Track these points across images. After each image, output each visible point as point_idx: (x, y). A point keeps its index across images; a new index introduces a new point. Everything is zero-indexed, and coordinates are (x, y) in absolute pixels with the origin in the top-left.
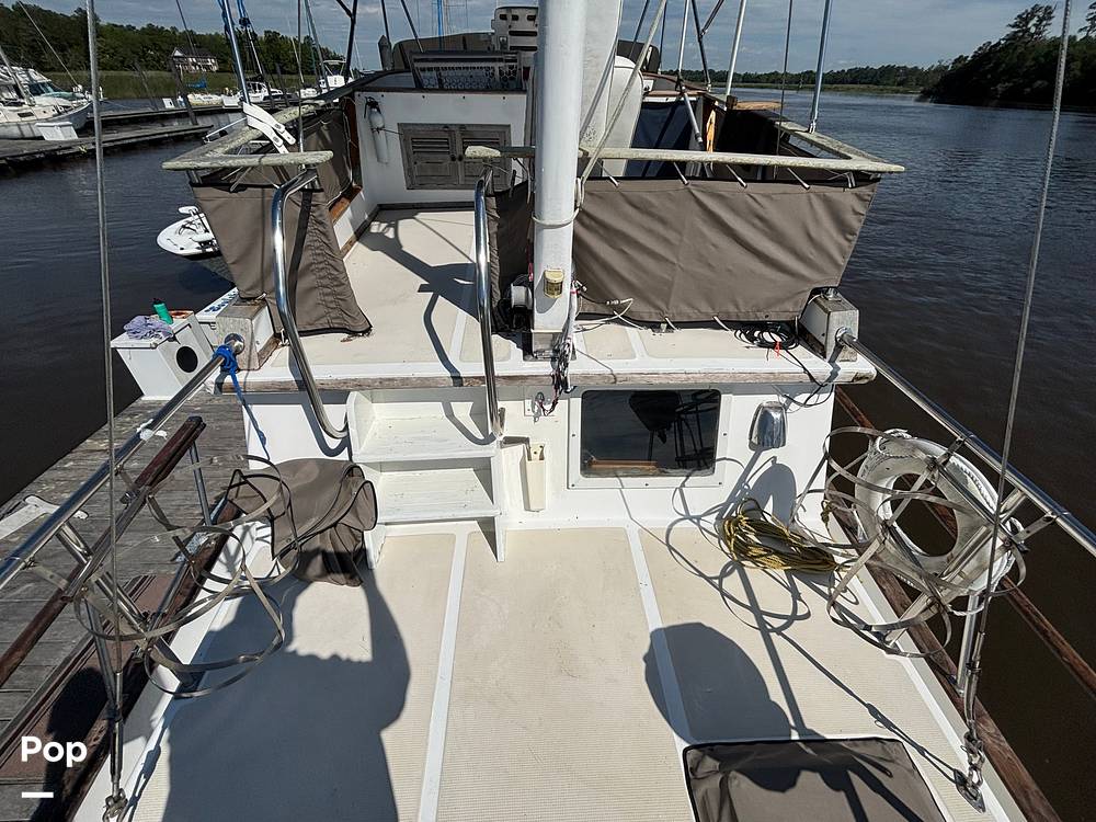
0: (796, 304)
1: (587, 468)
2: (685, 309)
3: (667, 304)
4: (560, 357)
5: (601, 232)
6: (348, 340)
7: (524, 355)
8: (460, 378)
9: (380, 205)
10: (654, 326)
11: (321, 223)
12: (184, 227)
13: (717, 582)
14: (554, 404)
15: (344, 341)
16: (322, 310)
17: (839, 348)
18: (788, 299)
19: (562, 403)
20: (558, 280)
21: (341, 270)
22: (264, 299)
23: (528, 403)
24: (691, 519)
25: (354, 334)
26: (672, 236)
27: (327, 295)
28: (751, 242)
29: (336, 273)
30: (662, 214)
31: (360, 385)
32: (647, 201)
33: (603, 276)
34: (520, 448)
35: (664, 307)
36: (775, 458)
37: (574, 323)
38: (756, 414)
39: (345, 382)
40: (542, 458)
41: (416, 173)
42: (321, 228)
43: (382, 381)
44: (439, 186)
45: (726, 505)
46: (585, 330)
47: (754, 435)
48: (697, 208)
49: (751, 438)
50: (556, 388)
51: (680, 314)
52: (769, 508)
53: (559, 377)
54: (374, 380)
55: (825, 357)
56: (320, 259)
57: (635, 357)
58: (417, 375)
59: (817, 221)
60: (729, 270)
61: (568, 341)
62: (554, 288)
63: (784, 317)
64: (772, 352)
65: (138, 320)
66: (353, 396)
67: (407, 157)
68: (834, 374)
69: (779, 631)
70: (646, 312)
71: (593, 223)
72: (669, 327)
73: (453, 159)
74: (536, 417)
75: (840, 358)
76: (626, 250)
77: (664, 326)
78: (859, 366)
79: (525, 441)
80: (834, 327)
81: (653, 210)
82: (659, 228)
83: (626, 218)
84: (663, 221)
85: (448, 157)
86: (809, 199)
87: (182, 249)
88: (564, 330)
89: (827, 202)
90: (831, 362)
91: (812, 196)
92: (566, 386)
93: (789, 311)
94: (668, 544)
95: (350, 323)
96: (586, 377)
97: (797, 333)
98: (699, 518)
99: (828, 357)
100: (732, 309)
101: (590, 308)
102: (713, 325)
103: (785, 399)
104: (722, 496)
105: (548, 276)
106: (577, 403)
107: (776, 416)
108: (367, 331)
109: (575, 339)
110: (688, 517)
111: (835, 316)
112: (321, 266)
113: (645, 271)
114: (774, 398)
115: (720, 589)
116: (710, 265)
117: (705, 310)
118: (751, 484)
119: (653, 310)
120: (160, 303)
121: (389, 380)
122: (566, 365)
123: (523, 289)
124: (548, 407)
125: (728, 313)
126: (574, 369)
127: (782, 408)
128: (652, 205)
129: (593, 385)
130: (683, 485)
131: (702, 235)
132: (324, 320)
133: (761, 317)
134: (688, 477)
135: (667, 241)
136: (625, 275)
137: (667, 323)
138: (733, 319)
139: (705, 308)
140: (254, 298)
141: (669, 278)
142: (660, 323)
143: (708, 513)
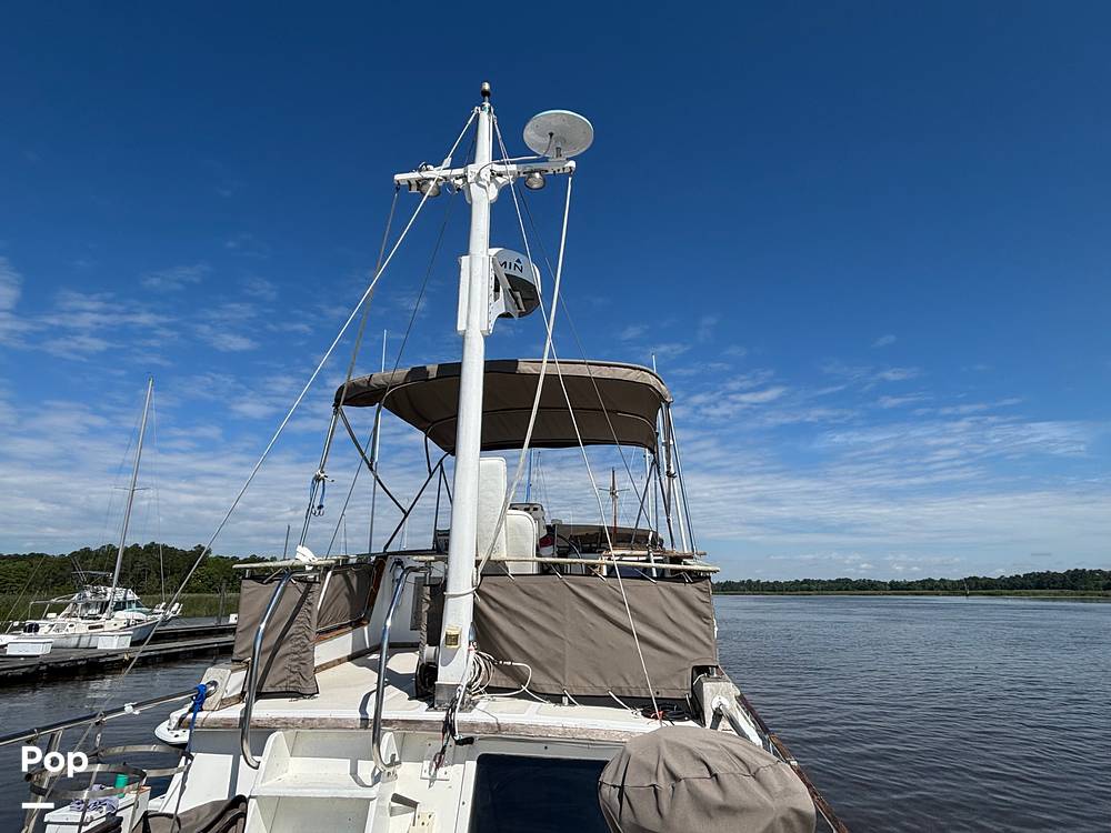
0: (682, 682)
2: (580, 682)
3: (564, 677)
5: (504, 612)
6: (295, 701)
7: (428, 707)
8: (367, 720)
10: (556, 699)
11: (310, 604)
15: (292, 701)
16: (286, 673)
17: (717, 716)
18: (674, 676)
19: (459, 768)
22: (248, 663)
25: (300, 697)
26: (557, 615)
27: (295, 660)
28: (619, 621)
29: (306, 641)
30: (547, 599)
32: (535, 590)
35: (562, 681)
39: (276, 721)
42: (309, 608)
48: (573, 595)
51: (577, 687)
54: (299, 719)
55: (706, 725)
56: (300, 631)
57: (523, 714)
59: (673, 608)
60: (610, 646)
62: (454, 639)
66: (277, 733)
70: (547, 685)
71: (497, 606)
72: (570, 701)
74: (432, 779)
77: (565, 700)
79: (414, 805)
80: (709, 697)
81: (540, 597)
82: (547, 610)
83: (521, 602)
84: (548, 604)
86: (661, 592)
89: (675, 592)
91: (662, 589)
92: (453, 732)
93: (679, 689)
95: (302, 686)
100: (623, 684)
101: (502, 682)
102: (612, 703)
105: (451, 630)
106: (472, 765)
108: (313, 695)
111: (708, 686)
113: (541, 645)
116: (593, 641)
117: (596, 682)
119: (552, 682)
121: (310, 719)
125: (619, 687)
126: (460, 717)
128: (539, 593)
131: (583, 617)
132: (284, 683)
133: (653, 693)
135: (554, 620)
136: (525, 647)
137: (566, 695)
138: (627, 695)
139: (600, 683)
140: (240, 661)
141: (561, 651)
142: (561, 696)
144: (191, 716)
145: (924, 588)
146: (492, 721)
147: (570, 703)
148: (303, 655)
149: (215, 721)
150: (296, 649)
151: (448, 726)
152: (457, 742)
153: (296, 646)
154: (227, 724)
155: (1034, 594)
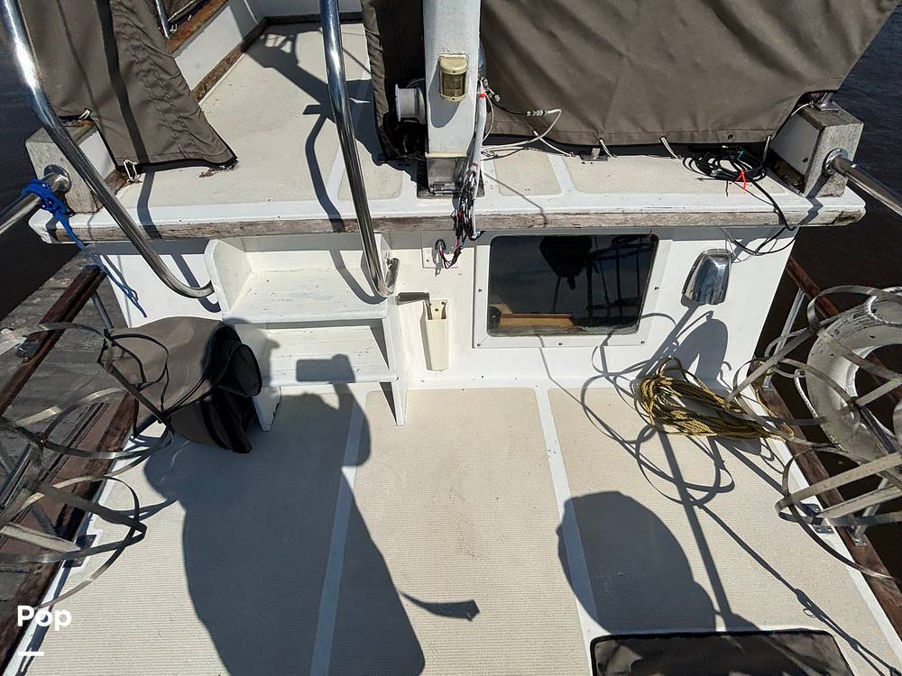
0: (773, 118)
1: (495, 324)
2: (625, 126)
3: (604, 121)
4: (463, 193)
6: (208, 174)
7: (419, 189)
8: (341, 220)
9: (268, 18)
10: (583, 151)
13: (634, 447)
14: (457, 254)
15: (203, 176)
16: (167, 135)
17: (825, 177)
19: (467, 253)
20: (459, 70)
21: (173, 71)
22: (90, 119)
23: (428, 252)
24: (608, 376)
25: (215, 166)
27: (167, 111)
29: (166, 77)
31: (220, 231)
33: (523, 77)
34: (419, 305)
35: (599, 125)
36: (711, 313)
37: (480, 147)
38: (696, 264)
39: (200, 227)
40: (444, 317)
43: (242, 225)
45: (649, 363)
46: (497, 157)
47: (688, 290)
49: (684, 292)
50: (458, 234)
51: (618, 134)
52: (693, 369)
53: (461, 219)
54: (233, 225)
55: (802, 191)
57: (559, 191)
58: (285, 217)
60: (697, 66)
61: (473, 168)
62: (453, 84)
63: (753, 138)
64: (733, 185)
66: (213, 244)
68: (813, 213)
69: (701, 504)
70: (575, 131)
72: (602, 153)
74: (438, 267)
75: (822, 193)
77: (596, 151)
78: (844, 203)
79: (425, 296)
80: (826, 147)
88: (468, 154)
90: (811, 197)
92: (470, 232)
93: (760, 128)
94: (582, 403)
95: (206, 153)
96: (497, 218)
98: (617, 375)
99: (808, 190)
100: (687, 126)
101: (504, 126)
102: (656, 150)
103: (734, 247)
105: (444, 64)
106: (485, 251)
107: (720, 266)
108: (231, 162)
109: (484, 166)
110: (605, 374)
111: (831, 132)
112: (145, 66)
114: (719, 245)
115: (637, 455)
116: (671, 58)
117: (652, 129)
118: (681, 340)
119: (585, 129)
121: (251, 224)
122: (471, 203)
123: (412, 93)
124: (449, 257)
125: (680, 133)
126: (481, 208)
127: (727, 257)
129: (505, 229)
130: (605, 343)
132: (174, 149)
133: (723, 137)
134: (610, 335)
137: (601, 147)
138: (688, 141)
142: (592, 147)
143: (628, 371)
150: (159, 92)
153: (153, 85)
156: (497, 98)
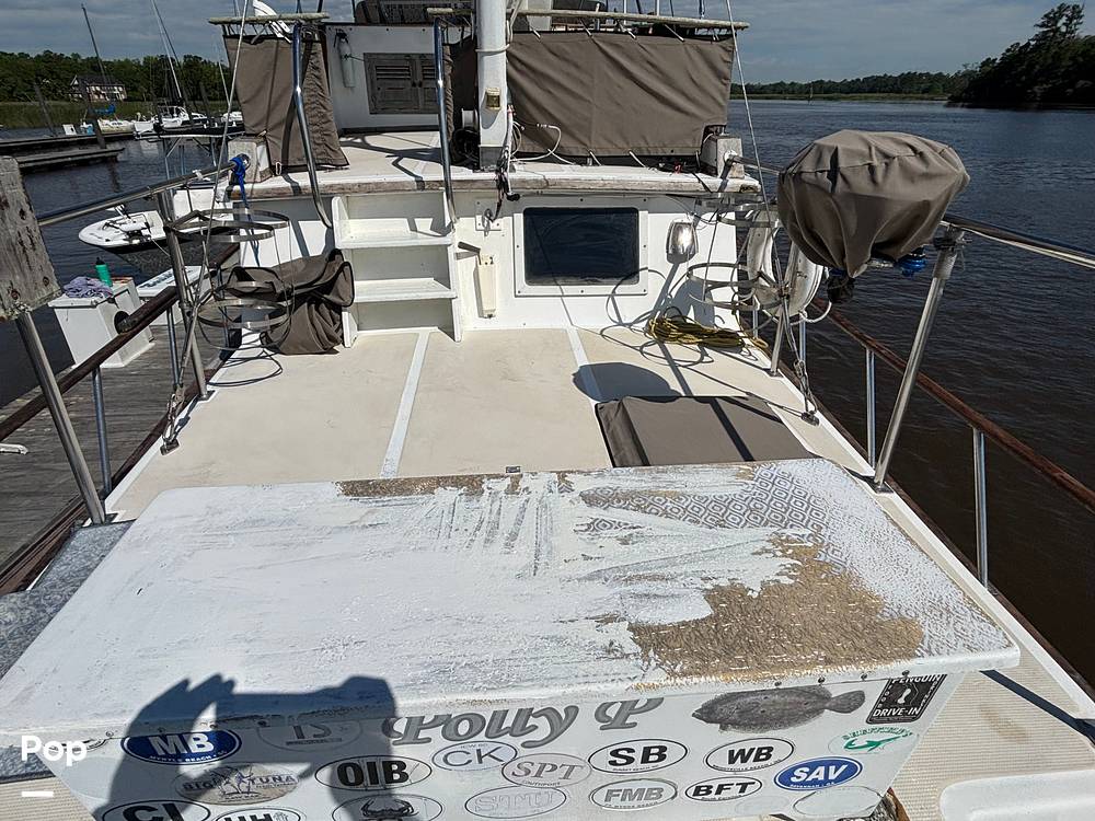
0: (693, 141)
1: (531, 277)
2: (604, 144)
3: (589, 139)
5: (532, 75)
8: (423, 182)
9: (345, 129)
10: (582, 161)
12: (107, 225)
13: (638, 348)
17: (727, 168)
18: (688, 135)
19: (507, 220)
20: (496, 94)
22: (264, 136)
23: (479, 218)
24: (624, 325)
26: (585, 78)
27: (317, 131)
28: (649, 85)
29: (324, 110)
30: (575, 60)
31: (343, 189)
32: (563, 50)
34: (473, 257)
35: (588, 144)
38: (670, 230)
41: (379, 98)
44: (402, 111)
45: (653, 313)
47: (670, 253)
48: (602, 55)
49: (667, 252)
51: (601, 149)
52: (691, 315)
53: (501, 179)
54: (354, 185)
55: (717, 174)
56: (313, 100)
58: (388, 180)
59: (696, 68)
62: (493, 101)
63: (686, 153)
65: (79, 281)
66: (336, 200)
67: (371, 84)
68: (724, 185)
69: (685, 367)
70: (577, 150)
71: (524, 67)
72: (594, 162)
73: (414, 85)
74: (487, 230)
75: (729, 175)
76: (552, 90)
77: (590, 161)
78: (743, 180)
79: (476, 251)
80: (722, 151)
81: (568, 57)
82: (573, 70)
83: (548, 63)
84: (577, 66)
85: (409, 83)
86: (686, 50)
87: (107, 240)
88: (503, 145)
89: (700, 52)
90: (722, 178)
91: (688, 47)
93: (690, 147)
94: (601, 334)
97: (698, 164)
98: (630, 325)
99: (720, 175)
100: (643, 144)
102: (632, 163)
103: (693, 218)
104: (648, 304)
105: (489, 91)
106: (519, 218)
108: (346, 165)
110: (620, 323)
111: (722, 142)
113: (568, 109)
115: (641, 351)
116: (618, 104)
117: (619, 143)
118: (673, 294)
119: (580, 146)
120: (102, 263)
121: (366, 183)
123: (471, 112)
125: (639, 148)
126: (514, 175)
127: (692, 224)
128: (567, 53)
130: (614, 292)
131: (609, 78)
133: (668, 152)
134: (617, 285)
135: (581, 82)
136: (552, 111)
137: (591, 156)
138: (646, 154)
139: (621, 144)
140: (256, 135)
141: (586, 114)
142: (587, 157)
143: (637, 321)
144: (237, 188)
145: (774, 91)
146: (541, 177)
147: (594, 164)
148: (324, 126)
149: (267, 191)
151: (502, 184)
152: (509, 198)
154: (280, 193)
155: (866, 98)
156: (523, 128)
